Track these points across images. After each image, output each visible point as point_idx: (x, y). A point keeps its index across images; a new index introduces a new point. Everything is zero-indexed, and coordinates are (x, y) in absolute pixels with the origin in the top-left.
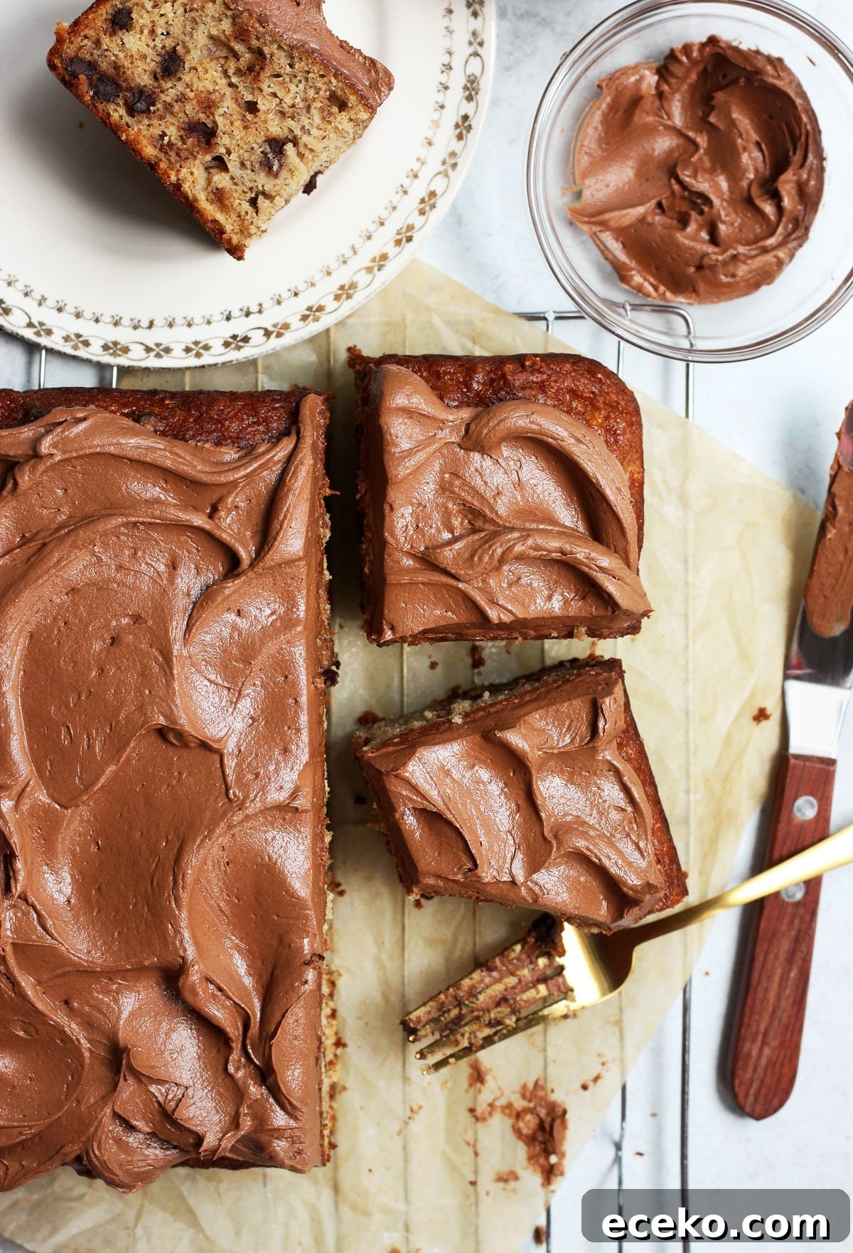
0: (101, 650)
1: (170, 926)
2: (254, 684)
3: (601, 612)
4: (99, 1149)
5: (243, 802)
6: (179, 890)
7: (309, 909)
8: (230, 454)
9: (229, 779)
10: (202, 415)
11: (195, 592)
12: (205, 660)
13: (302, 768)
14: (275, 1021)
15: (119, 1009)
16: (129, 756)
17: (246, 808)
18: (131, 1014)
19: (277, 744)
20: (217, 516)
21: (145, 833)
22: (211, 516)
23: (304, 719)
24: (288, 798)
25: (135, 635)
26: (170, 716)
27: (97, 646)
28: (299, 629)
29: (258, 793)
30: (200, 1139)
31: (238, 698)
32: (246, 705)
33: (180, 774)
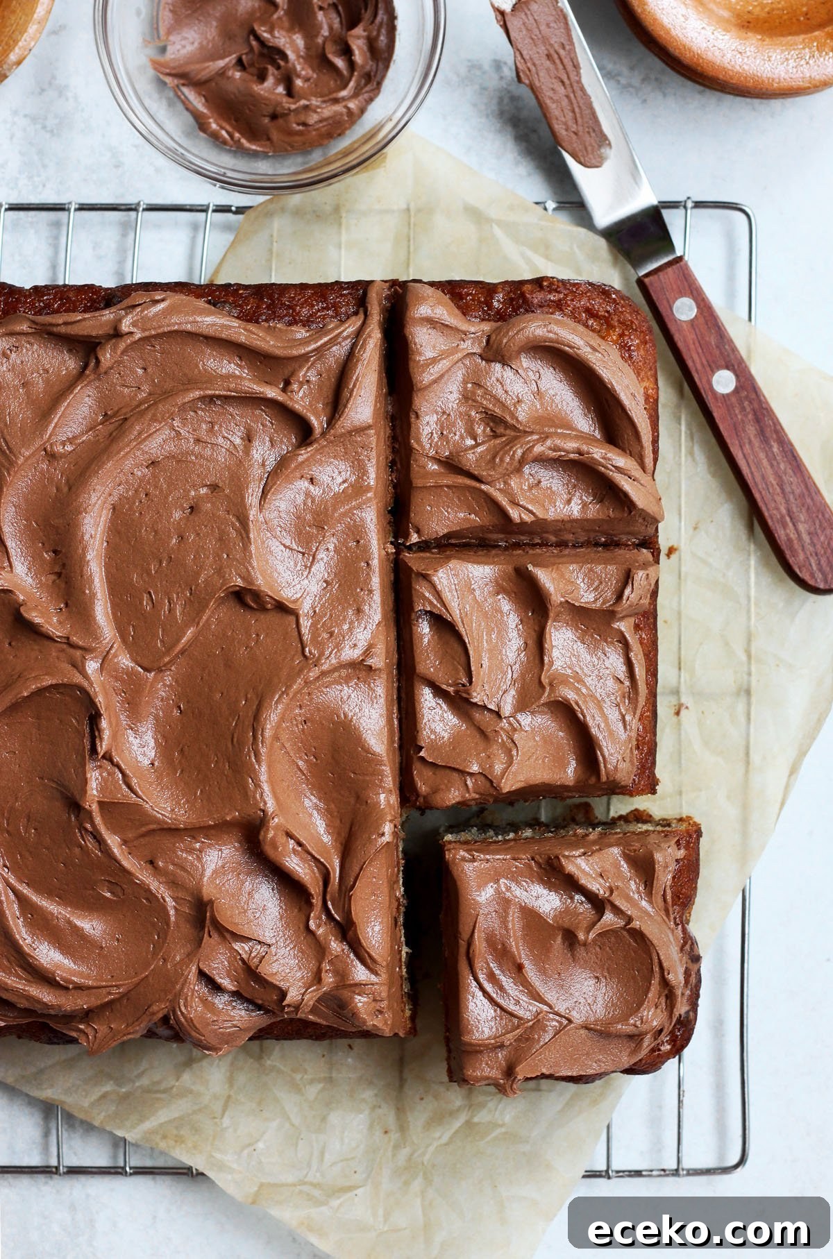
0: (180, 519)
1: (250, 781)
2: (328, 549)
3: (618, 515)
4: (186, 1007)
5: (319, 659)
6: (258, 745)
7: (385, 765)
8: (301, 333)
9: (305, 638)
10: (274, 302)
11: (271, 463)
12: (281, 527)
13: (374, 627)
14: (353, 875)
15: (203, 866)
16: (208, 620)
17: (322, 665)
18: (215, 872)
19: (350, 605)
20: (290, 388)
21: (225, 694)
22: (284, 390)
23: (376, 581)
24: (361, 655)
25: (213, 504)
26: (247, 578)
27: (177, 515)
28: (369, 495)
29: (332, 650)
30: (283, 994)
31: (312, 563)
32: (320, 569)
33: (258, 635)
